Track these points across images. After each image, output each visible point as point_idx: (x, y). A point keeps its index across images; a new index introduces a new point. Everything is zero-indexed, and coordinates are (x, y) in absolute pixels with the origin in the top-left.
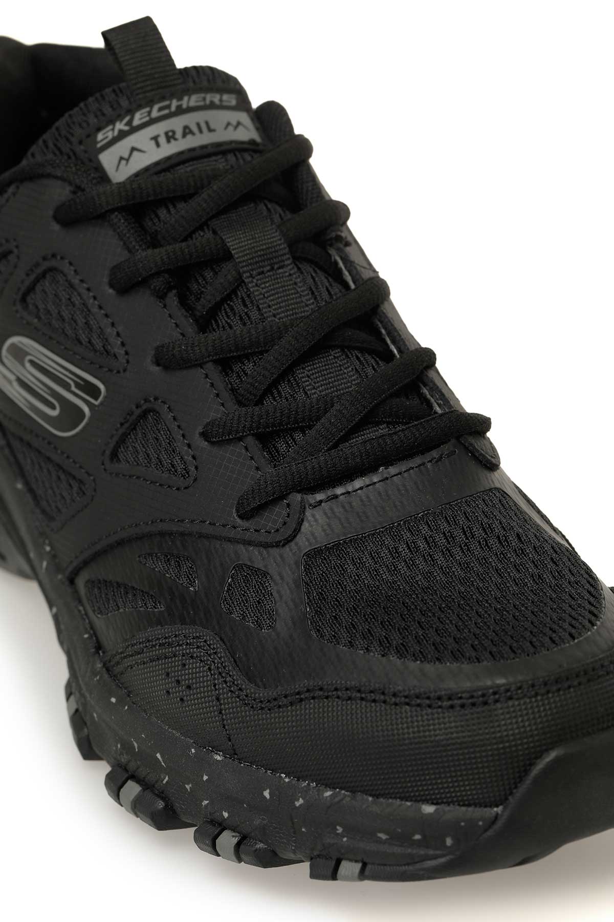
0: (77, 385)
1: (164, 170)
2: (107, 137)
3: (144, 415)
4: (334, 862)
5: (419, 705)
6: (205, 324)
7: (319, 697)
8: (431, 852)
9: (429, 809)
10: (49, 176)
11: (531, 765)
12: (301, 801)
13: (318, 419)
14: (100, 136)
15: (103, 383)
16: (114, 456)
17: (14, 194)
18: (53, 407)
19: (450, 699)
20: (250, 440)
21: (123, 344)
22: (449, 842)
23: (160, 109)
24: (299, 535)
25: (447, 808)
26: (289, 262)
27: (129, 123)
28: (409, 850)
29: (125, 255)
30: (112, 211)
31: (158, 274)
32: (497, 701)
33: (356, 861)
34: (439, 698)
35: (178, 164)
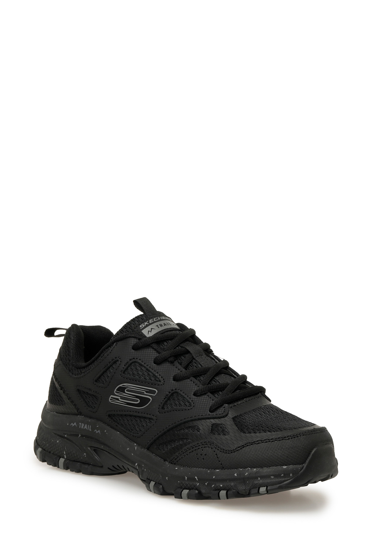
0: (147, 392)
1: (162, 333)
2: (143, 326)
3: (172, 394)
4: (258, 488)
5: (279, 440)
6: (186, 368)
7: (249, 445)
8: (286, 479)
9: (285, 467)
10: (130, 337)
11: (311, 451)
12: (247, 473)
13: (226, 388)
14: (141, 326)
15: (156, 389)
16: (163, 408)
17: (116, 345)
18: (138, 401)
19: (288, 437)
20: (209, 394)
21: (162, 377)
22: (291, 475)
23: (156, 319)
24: (229, 414)
25: (289, 466)
26: (204, 354)
27: (148, 322)
28: (280, 479)
29: (158, 355)
30: (152, 343)
31: (171, 357)
32: (300, 436)
33: (265, 487)
34: (285, 437)
35: (165, 332)
